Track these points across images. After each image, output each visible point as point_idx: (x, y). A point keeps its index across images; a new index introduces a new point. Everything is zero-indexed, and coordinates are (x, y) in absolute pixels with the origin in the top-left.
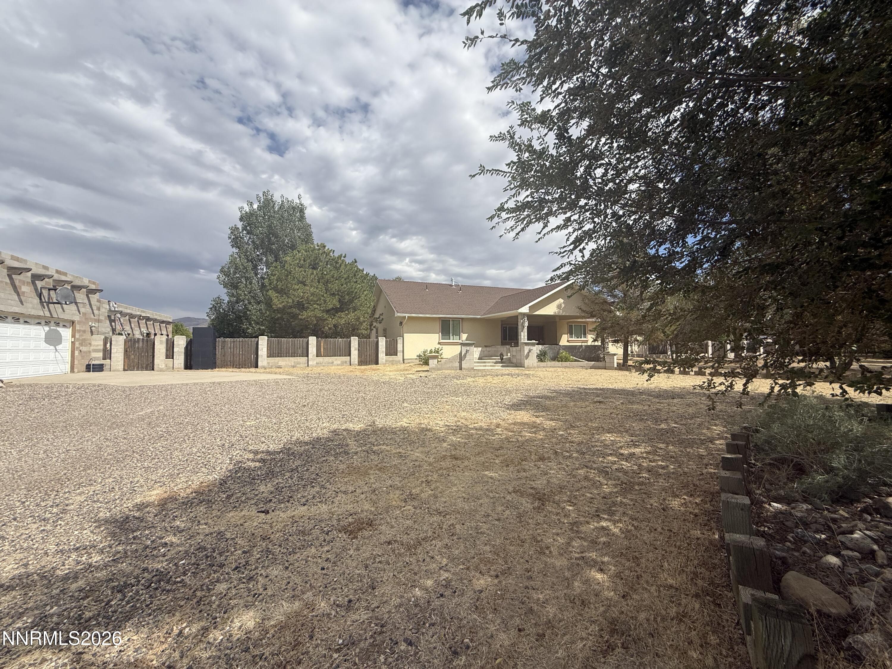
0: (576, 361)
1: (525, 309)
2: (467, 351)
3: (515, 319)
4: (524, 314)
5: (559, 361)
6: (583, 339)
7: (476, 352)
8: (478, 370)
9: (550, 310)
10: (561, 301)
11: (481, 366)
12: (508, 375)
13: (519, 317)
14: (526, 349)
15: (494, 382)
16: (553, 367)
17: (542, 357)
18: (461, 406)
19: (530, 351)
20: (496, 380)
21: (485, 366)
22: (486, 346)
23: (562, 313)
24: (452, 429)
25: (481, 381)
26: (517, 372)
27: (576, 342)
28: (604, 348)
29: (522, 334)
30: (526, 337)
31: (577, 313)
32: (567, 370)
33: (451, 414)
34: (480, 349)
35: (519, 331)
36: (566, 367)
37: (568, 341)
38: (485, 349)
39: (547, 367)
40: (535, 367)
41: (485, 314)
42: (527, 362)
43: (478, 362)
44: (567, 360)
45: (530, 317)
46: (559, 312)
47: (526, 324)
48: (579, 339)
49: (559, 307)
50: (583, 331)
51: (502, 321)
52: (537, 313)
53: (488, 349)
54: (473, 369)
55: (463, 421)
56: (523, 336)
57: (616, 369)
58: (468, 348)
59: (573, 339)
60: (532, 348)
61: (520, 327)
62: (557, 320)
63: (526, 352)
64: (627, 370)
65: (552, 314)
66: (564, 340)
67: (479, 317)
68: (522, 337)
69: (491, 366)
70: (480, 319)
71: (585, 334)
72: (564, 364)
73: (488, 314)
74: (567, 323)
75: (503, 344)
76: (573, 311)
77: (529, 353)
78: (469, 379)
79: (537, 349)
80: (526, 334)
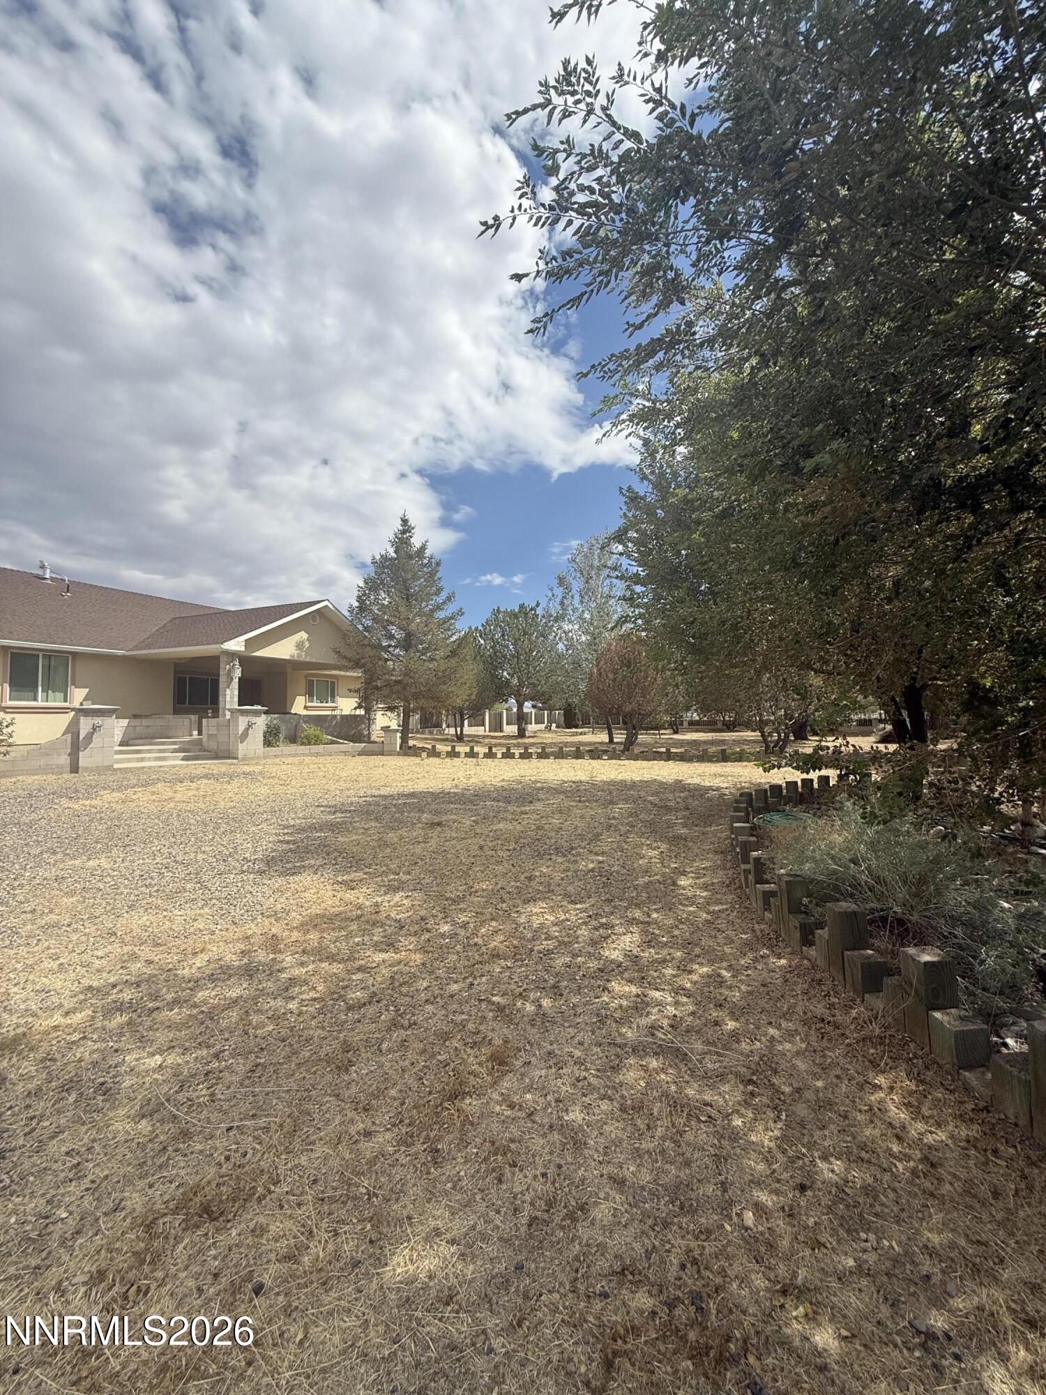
0: (332, 742)
1: (236, 645)
2: (95, 728)
3: (212, 663)
4: (232, 655)
5: (303, 744)
6: (330, 704)
7: (118, 727)
8: (125, 770)
9: (284, 650)
10: (303, 635)
11: (129, 760)
12: (206, 776)
13: (223, 659)
14: (243, 722)
15: (179, 796)
16: (294, 755)
17: (270, 738)
18: (116, 887)
19: (250, 726)
20: (183, 793)
21: (142, 760)
22: (135, 716)
23: (304, 657)
24: (120, 1008)
25: (143, 798)
26: (223, 769)
27: (321, 709)
28: (369, 720)
29: (228, 692)
30: (236, 699)
31: (331, 659)
32: (321, 759)
33: (90, 929)
34: (125, 722)
35: (221, 686)
36: (317, 754)
37: (306, 708)
38: (137, 722)
39: (282, 756)
40: (259, 758)
41: (137, 648)
42: (242, 749)
43: (121, 752)
44: (317, 741)
45: (245, 660)
46: (299, 656)
47: (238, 673)
48: (324, 705)
49: (299, 646)
50: (329, 691)
51: (176, 665)
52: (258, 654)
53: (145, 722)
54: (110, 768)
55: (146, 952)
56: (230, 696)
57: (399, 754)
58: (98, 721)
59: (315, 704)
60: (254, 719)
61: (222, 679)
62: (289, 670)
63: (241, 729)
64: (416, 755)
65: (288, 657)
66: (299, 706)
67: (121, 652)
68: (228, 698)
69: (157, 759)
70: (124, 657)
71: (333, 696)
72: (315, 748)
73: (149, 647)
74: (306, 677)
75: (176, 712)
76: (323, 655)
77: (247, 730)
78: (108, 796)
79: (261, 722)
80: (236, 693)
